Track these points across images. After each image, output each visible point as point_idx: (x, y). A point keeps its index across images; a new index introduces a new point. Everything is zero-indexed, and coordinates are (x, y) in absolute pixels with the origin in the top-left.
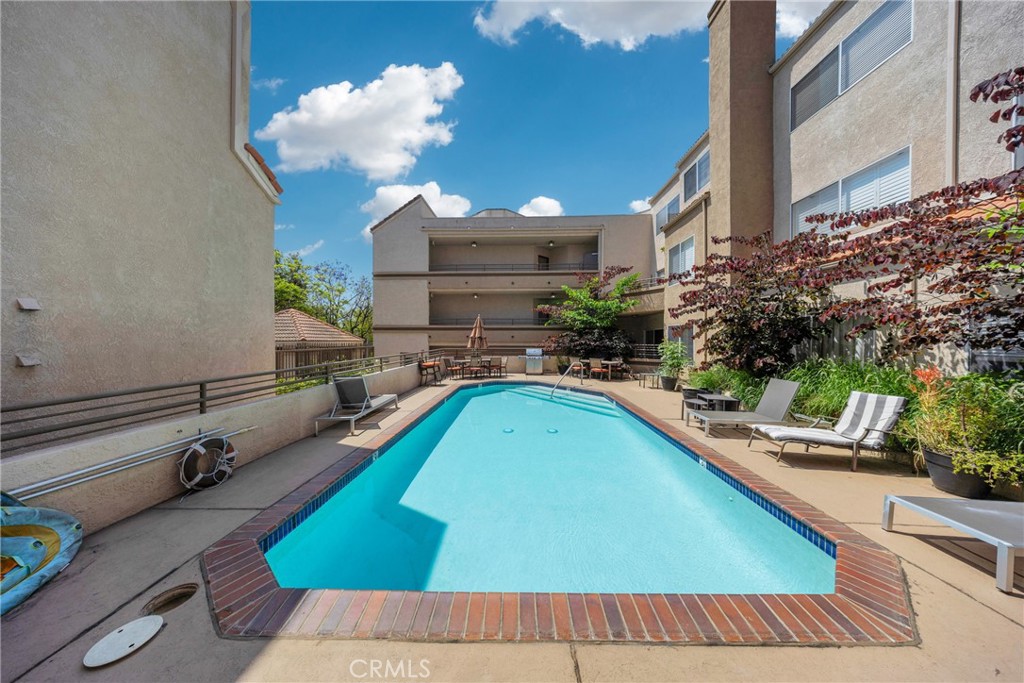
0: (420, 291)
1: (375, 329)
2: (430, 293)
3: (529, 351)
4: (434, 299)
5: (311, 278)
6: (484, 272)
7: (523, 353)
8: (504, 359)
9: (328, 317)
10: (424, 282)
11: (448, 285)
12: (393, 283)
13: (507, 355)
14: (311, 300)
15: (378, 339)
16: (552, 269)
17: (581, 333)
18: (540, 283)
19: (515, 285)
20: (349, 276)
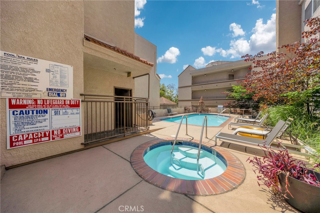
0: (189, 90)
1: (179, 101)
2: (192, 91)
3: (218, 106)
4: (193, 92)
5: (167, 89)
6: (208, 83)
7: (217, 106)
8: (210, 109)
9: (170, 98)
10: (190, 88)
11: (197, 88)
12: (183, 89)
13: (211, 107)
14: (166, 94)
15: (180, 103)
16: (235, 79)
17: (238, 100)
18: (227, 85)
19: (218, 86)
20: (175, 87)
